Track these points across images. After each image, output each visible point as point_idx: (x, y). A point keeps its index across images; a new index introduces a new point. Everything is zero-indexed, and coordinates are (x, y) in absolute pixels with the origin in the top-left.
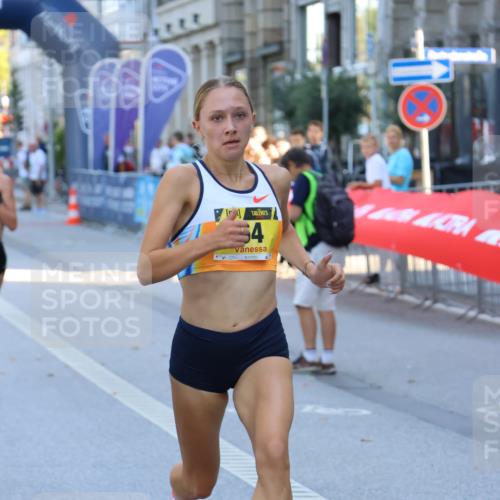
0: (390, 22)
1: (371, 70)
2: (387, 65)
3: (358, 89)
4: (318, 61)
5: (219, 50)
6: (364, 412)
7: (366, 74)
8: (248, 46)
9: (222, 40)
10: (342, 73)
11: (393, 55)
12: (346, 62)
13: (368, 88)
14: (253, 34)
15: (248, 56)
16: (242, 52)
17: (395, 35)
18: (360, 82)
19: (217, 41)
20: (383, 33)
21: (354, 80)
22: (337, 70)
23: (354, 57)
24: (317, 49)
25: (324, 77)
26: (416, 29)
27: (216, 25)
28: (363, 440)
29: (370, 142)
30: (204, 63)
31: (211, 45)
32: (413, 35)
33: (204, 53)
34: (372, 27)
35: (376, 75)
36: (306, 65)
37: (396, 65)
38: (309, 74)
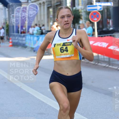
1: (83, 8)
2: (86, 7)
3: (79, 12)
4: (70, 6)
5: (46, 4)
7: (82, 9)
8: (53, 3)
9: (46, 2)
10: (75, 9)
11: (88, 4)
12: (76, 6)
13: (82, 12)
15: (53, 5)
16: (51, 4)
18: (80, 11)
21: (78, 10)
22: (74, 8)
23: (78, 5)
24: (69, 3)
30: (42, 7)
31: (44, 3)
33: (42, 5)
35: (84, 9)
37: (89, 7)
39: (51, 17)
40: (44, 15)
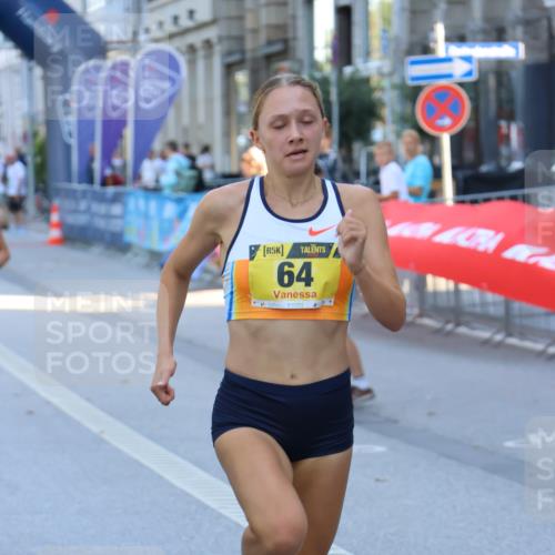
0: (406, 15)
1: (386, 69)
2: (402, 63)
3: (371, 90)
4: (328, 61)
5: (217, 49)
6: (379, 449)
7: (382, 75)
8: (249, 44)
9: (220, 39)
10: (354, 73)
11: (410, 52)
12: (358, 60)
13: (382, 89)
14: (255, 31)
15: (249, 55)
16: (243, 52)
17: (413, 30)
18: (374, 82)
19: (214, 40)
20: (399, 27)
21: (367, 80)
22: (348, 70)
23: (367, 54)
24: (326, 46)
25: (333, 78)
26: (436, 22)
27: (214, 22)
28: (378, 480)
29: (385, 149)
30: (201, 64)
31: (208, 44)
32: (432, 29)
33: (201, 53)
34: (387, 21)
35: (391, 74)
36: (314, 65)
37: (413, 63)
38: (318, 75)
39: (243, 109)
40: (209, 101)
